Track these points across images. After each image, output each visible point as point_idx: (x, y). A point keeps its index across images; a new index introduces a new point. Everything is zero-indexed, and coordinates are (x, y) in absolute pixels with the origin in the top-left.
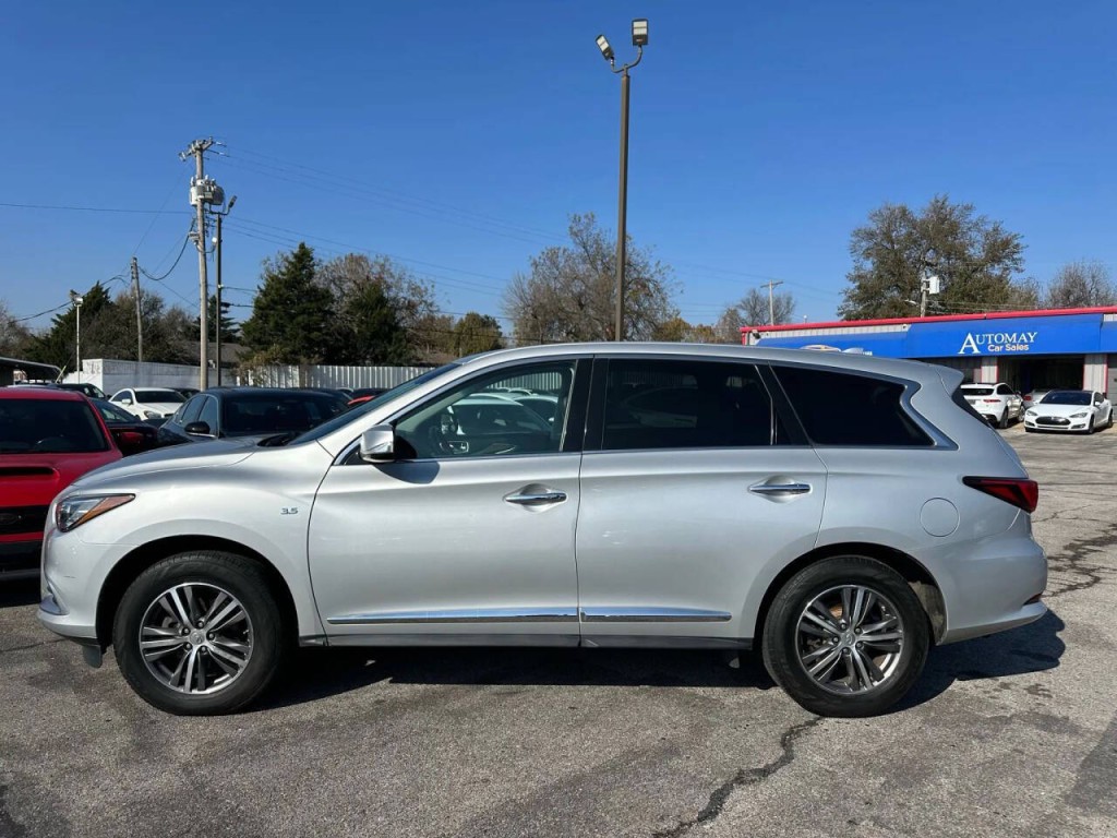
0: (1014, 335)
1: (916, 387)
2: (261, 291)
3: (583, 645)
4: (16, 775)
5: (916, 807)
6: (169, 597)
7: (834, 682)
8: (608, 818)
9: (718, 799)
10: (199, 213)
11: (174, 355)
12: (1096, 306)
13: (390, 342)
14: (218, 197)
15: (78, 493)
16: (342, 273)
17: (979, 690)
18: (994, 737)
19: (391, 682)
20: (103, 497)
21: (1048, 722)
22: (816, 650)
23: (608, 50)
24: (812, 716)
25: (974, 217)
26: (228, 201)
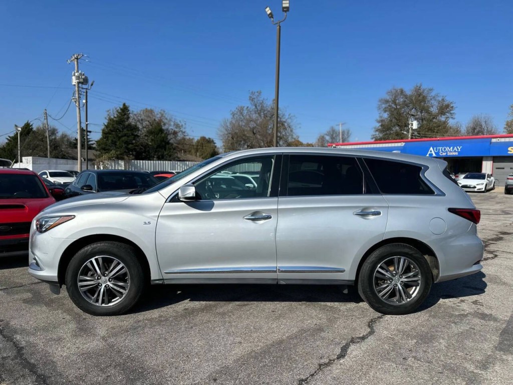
0: (452, 148)
1: (427, 168)
2: (105, 125)
3: (279, 283)
4: (27, 342)
5: (431, 352)
6: (91, 262)
7: (390, 300)
8: (297, 358)
9: (344, 350)
10: (76, 88)
11: (64, 155)
12: (487, 135)
13: (165, 150)
14: (85, 81)
15: (47, 215)
16: (143, 117)
17: (451, 303)
18: (461, 323)
19: (190, 300)
20: (61, 217)
21: (483, 316)
22: (382, 285)
23: (271, 14)
24: (380, 314)
25: (433, 94)
26: (90, 83)
